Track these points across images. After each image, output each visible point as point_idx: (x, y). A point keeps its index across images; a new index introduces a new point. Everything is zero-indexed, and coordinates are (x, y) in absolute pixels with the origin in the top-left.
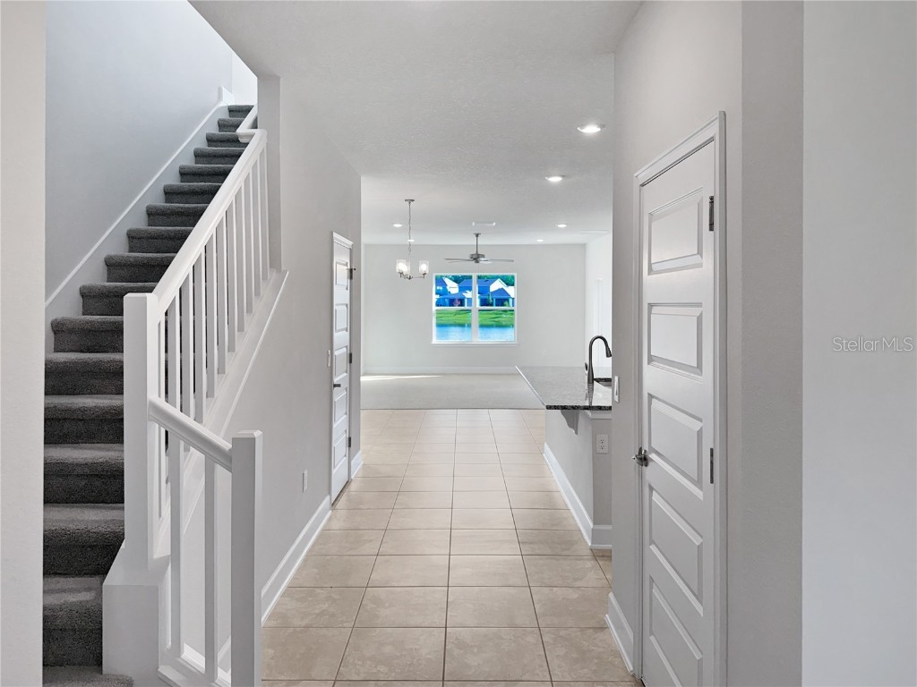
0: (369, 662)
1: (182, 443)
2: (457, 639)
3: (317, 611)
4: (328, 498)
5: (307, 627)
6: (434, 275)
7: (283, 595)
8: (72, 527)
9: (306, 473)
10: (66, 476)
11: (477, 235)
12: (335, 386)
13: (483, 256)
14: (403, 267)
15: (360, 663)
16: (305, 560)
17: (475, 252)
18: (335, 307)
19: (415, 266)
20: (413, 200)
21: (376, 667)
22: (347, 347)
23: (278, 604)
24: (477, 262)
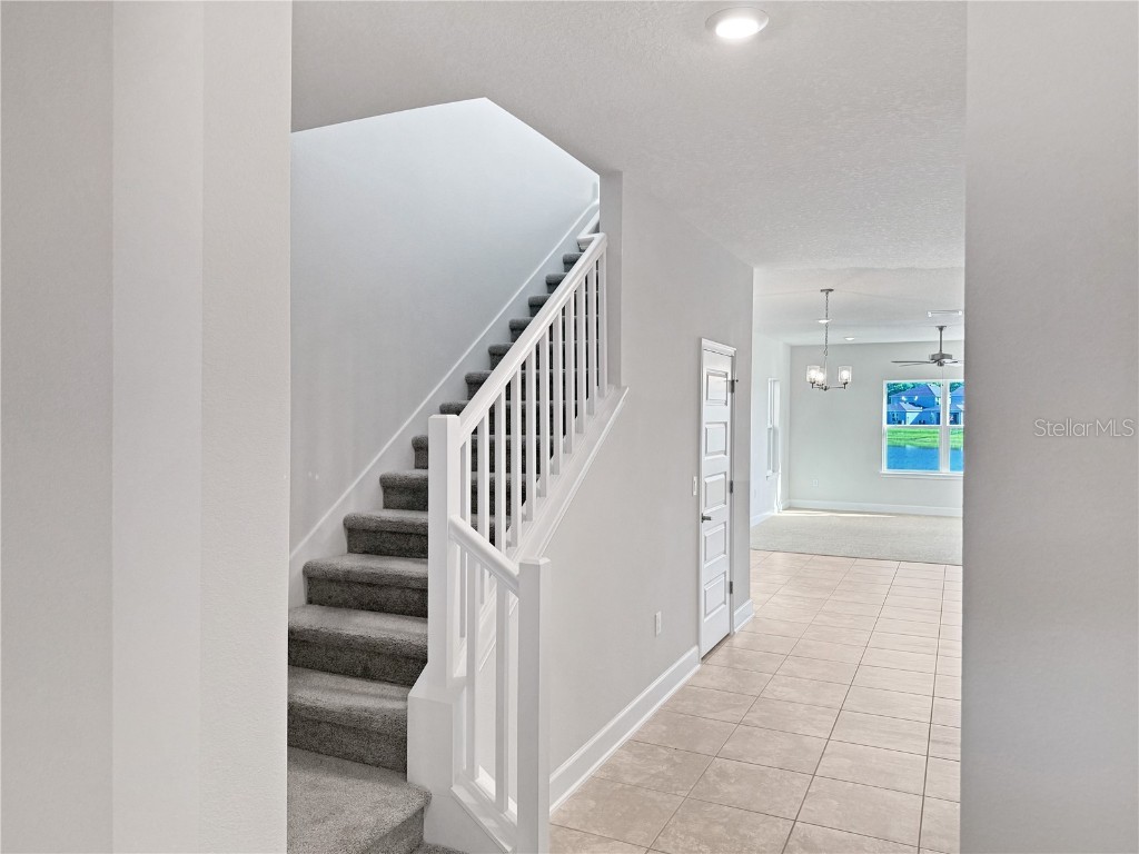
0: (692, 839)
1: (479, 565)
2: (805, 836)
3: (653, 772)
4: (695, 649)
5: (637, 786)
6: (885, 383)
7: (622, 748)
8: (398, 637)
9: (659, 614)
10: (403, 588)
11: (941, 329)
12: (704, 518)
13: (950, 357)
14: (818, 376)
15: (682, 837)
16: (656, 715)
17: (937, 352)
18: (704, 426)
19: (832, 374)
20: (831, 290)
21: (698, 845)
22: (725, 474)
23: (614, 756)
24: (941, 365)
